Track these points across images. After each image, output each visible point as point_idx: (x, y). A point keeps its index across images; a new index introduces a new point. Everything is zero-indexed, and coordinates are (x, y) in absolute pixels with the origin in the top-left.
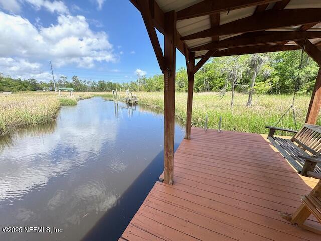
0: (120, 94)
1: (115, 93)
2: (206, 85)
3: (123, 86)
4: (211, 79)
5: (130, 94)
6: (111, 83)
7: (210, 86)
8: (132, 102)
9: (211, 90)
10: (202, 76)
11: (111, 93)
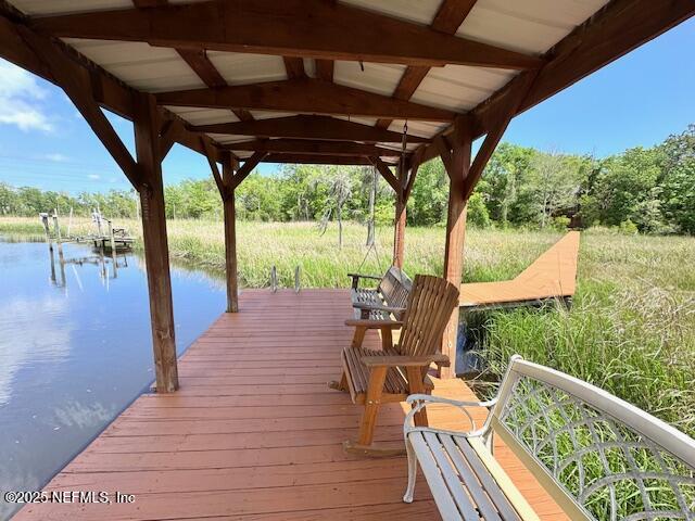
0: (71, 224)
1: (50, 220)
2: (303, 208)
3: (81, 201)
4: (312, 197)
5: (104, 224)
6: (37, 193)
7: (310, 210)
8: (113, 245)
9: (312, 217)
10: (293, 189)
11: (37, 221)
